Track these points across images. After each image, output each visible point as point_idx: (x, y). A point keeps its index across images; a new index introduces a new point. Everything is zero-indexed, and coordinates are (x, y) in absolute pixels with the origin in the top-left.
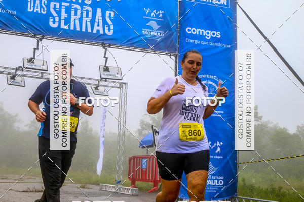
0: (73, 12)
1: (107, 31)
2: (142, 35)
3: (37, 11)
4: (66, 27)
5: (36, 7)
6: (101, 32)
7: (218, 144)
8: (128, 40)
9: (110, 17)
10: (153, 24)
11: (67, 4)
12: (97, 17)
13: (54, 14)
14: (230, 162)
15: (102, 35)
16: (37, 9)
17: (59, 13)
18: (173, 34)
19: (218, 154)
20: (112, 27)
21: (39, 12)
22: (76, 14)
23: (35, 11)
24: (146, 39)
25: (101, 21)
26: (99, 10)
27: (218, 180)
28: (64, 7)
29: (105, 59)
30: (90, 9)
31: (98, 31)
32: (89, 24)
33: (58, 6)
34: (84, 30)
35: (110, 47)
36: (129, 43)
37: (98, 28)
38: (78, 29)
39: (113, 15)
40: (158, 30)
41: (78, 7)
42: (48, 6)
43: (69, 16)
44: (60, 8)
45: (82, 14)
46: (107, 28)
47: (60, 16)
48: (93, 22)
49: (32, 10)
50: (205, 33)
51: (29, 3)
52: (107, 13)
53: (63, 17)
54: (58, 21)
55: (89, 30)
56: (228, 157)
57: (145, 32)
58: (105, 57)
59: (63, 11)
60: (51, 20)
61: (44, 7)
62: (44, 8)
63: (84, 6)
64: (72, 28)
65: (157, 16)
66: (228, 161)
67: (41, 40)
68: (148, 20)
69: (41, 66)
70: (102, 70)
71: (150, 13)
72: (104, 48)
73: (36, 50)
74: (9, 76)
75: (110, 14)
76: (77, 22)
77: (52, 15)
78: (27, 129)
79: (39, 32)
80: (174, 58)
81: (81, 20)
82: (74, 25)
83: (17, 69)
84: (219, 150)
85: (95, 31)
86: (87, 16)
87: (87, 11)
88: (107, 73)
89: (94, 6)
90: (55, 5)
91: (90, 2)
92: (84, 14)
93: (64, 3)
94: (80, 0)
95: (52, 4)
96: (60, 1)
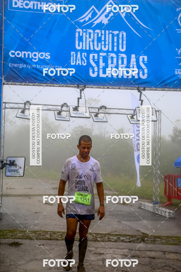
0: (110, 62)
1: (141, 76)
2: (175, 75)
3: (79, 64)
4: (105, 76)
5: (78, 60)
6: (137, 77)
8: (161, 81)
9: (143, 61)
11: (105, 54)
12: (132, 63)
13: (94, 64)
15: (137, 79)
16: (79, 62)
17: (97, 63)
20: (146, 71)
21: (80, 64)
22: (112, 62)
23: (77, 64)
25: (135, 66)
26: (133, 56)
28: (101, 57)
29: (141, 101)
30: (124, 56)
31: (133, 76)
33: (96, 57)
35: (144, 90)
36: (162, 84)
39: (146, 59)
41: (114, 55)
42: (88, 58)
43: (107, 64)
45: (118, 62)
46: (141, 73)
47: (98, 65)
49: (74, 64)
51: (72, 57)
52: (141, 58)
53: (101, 67)
54: (97, 70)
55: (125, 76)
57: (178, 72)
58: (140, 100)
59: (101, 60)
60: (91, 71)
61: (84, 59)
62: (84, 61)
63: (119, 54)
67: (83, 90)
69: (85, 114)
70: (138, 112)
72: (139, 91)
73: (80, 99)
74: (56, 112)
75: (143, 59)
77: (91, 66)
79: (81, 83)
81: (117, 67)
85: (130, 77)
86: (123, 63)
87: (122, 58)
89: (128, 53)
90: (94, 56)
91: (124, 50)
92: (120, 62)
93: (101, 54)
94: (115, 49)
95: (91, 56)
96: (98, 52)
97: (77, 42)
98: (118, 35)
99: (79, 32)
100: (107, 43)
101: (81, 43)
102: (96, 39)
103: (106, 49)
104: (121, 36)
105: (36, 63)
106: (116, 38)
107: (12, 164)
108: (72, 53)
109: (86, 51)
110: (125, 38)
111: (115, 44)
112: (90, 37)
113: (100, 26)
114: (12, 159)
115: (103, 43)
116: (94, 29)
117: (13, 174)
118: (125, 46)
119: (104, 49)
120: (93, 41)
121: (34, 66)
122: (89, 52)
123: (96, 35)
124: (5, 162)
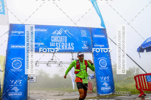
0: (62, 45)
1: (72, 49)
2: (82, 49)
4: (61, 49)
5: (52, 45)
6: (71, 49)
7: (108, 77)
9: (72, 45)
10: (85, 45)
11: (60, 43)
12: (69, 45)
14: (112, 82)
17: (58, 46)
18: (90, 47)
19: (108, 80)
20: (73, 47)
22: (63, 45)
24: (83, 49)
25: (70, 46)
26: (69, 43)
27: (109, 88)
29: (72, 56)
30: (67, 43)
31: (70, 49)
32: (67, 47)
33: (58, 44)
34: (65, 49)
35: (73, 53)
37: (70, 48)
38: (64, 49)
39: (73, 44)
40: (86, 46)
41: (63, 43)
43: (61, 46)
44: (59, 44)
45: (64, 45)
46: (72, 48)
47: (59, 46)
48: (68, 47)
50: (100, 46)
52: (72, 44)
55: (67, 49)
56: (111, 81)
57: (83, 47)
59: (59, 45)
62: (54, 45)
64: (62, 49)
65: (86, 43)
66: (111, 82)
67: (54, 53)
68: (83, 44)
69: (55, 61)
70: (72, 60)
71: (83, 42)
73: (53, 57)
74: (47, 64)
76: (64, 48)
77: (56, 46)
78: (53, 77)
80: (92, 54)
81: (64, 47)
82: (63, 48)
83: (48, 62)
84: (108, 79)
85: (69, 49)
86: (66, 45)
87: (66, 44)
88: (73, 60)
89: (68, 42)
91: (66, 41)
92: (65, 45)
93: (59, 43)
94: (64, 41)
95: (56, 43)
96: (58, 42)
97: (52, 40)
98: (64, 37)
99: (52, 37)
100: (61, 40)
101: (53, 40)
102: (58, 39)
103: (61, 41)
104: (65, 38)
105: (39, 46)
106: (64, 38)
107: (32, 78)
108: (51, 43)
109: (55, 42)
110: (66, 38)
111: (64, 40)
112: (56, 38)
113: (59, 35)
114: (32, 77)
115: (60, 40)
116: (57, 36)
117: (32, 82)
118: (66, 40)
119: (60, 41)
120: (57, 39)
121: (39, 47)
122: (56, 42)
123: (58, 38)
124: (29, 78)
